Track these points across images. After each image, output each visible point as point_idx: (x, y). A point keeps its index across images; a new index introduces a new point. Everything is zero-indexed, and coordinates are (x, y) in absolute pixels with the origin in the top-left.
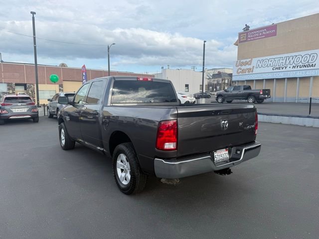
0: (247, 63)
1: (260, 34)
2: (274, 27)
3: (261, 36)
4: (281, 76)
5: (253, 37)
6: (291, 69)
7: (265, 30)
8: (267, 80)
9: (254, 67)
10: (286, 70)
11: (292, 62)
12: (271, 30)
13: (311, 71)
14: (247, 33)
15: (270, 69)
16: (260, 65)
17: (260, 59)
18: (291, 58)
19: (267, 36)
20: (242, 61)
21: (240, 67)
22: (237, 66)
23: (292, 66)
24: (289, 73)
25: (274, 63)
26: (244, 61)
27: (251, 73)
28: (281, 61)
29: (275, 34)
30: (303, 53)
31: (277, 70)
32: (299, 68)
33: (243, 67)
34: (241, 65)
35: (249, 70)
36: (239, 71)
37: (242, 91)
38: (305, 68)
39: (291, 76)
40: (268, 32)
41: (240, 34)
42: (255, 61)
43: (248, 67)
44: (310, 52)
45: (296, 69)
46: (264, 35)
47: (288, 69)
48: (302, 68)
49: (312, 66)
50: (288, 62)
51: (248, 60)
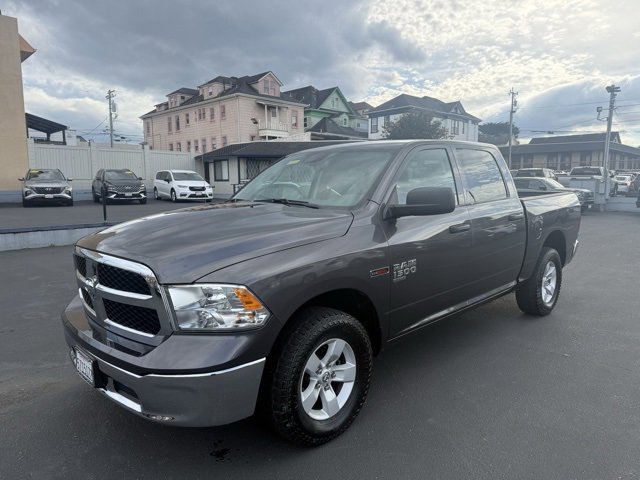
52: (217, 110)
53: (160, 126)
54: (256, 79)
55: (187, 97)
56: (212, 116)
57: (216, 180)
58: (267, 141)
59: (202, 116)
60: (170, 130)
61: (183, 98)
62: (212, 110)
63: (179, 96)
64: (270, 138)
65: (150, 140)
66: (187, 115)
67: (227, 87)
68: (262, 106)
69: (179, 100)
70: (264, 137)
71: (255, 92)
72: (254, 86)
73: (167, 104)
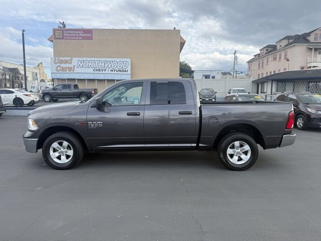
0: (66, 62)
1: (77, 35)
2: (89, 31)
3: (78, 37)
4: (101, 77)
5: (70, 37)
6: (109, 72)
7: (82, 32)
8: (89, 80)
9: (74, 66)
10: (105, 72)
11: (110, 66)
12: (87, 34)
13: (125, 75)
14: (63, 31)
15: (91, 70)
16: (81, 65)
17: (81, 59)
18: (109, 63)
19: (84, 38)
20: (61, 58)
21: (59, 64)
22: (55, 63)
23: (110, 70)
24: (108, 75)
25: (94, 65)
26: (64, 59)
27: (72, 72)
28: (100, 64)
29: (91, 38)
30: (118, 60)
31: (97, 72)
32: (115, 72)
33: (63, 65)
34: (61, 63)
35: (70, 69)
36: (59, 68)
37: (73, 90)
38: (120, 73)
39: (110, 78)
40: (84, 35)
41: (54, 30)
42: (75, 61)
43: (67, 65)
44: (123, 60)
45: (113, 72)
46: (80, 36)
47: (107, 71)
48: (118, 73)
49: (125, 71)
50: (106, 65)
51: (68, 59)
52: (283, 54)
53: (255, 65)
54: (309, 34)
55: (270, 49)
56: (280, 58)
57: (261, 93)
58: (312, 69)
59: (275, 59)
60: (259, 67)
61: (267, 50)
62: (280, 55)
63: (265, 49)
64: (313, 67)
65: (250, 73)
66: (268, 59)
67: (291, 41)
68: (311, 49)
69: (265, 51)
70: (310, 67)
71: (308, 41)
72: (308, 38)
73: (259, 54)
